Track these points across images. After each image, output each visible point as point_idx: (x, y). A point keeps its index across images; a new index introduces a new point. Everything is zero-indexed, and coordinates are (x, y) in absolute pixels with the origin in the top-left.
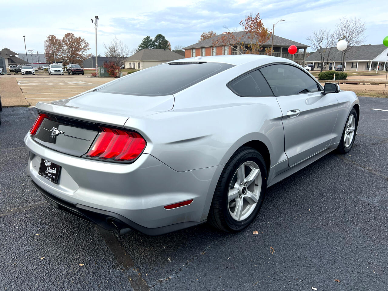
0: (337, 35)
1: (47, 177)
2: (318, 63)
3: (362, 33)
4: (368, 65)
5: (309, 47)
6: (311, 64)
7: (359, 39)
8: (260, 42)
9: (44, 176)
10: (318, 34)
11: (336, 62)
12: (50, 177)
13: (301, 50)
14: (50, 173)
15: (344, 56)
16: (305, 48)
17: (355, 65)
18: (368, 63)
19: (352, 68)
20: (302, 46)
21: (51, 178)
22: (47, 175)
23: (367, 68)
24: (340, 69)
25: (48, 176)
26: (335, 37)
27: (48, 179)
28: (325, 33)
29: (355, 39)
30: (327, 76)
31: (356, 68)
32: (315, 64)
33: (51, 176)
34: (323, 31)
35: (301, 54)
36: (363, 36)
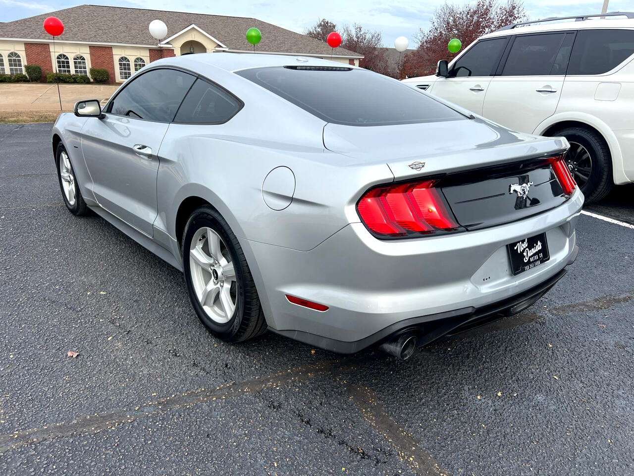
1: (531, 265)
9: (527, 267)
12: (535, 261)
14: (531, 256)
21: (537, 260)
22: (529, 262)
25: (533, 262)
27: (535, 266)
33: (536, 257)
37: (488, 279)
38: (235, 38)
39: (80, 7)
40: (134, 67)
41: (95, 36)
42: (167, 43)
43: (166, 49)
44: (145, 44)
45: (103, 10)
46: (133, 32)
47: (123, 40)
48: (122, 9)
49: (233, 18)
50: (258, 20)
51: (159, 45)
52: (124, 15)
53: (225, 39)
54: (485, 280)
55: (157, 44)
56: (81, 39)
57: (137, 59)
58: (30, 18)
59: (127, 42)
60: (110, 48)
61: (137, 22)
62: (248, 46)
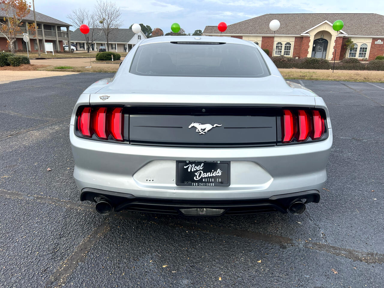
0: (98, 17)
2: (80, 44)
3: (120, 17)
4: (125, 47)
5: (72, 26)
6: (73, 43)
7: (118, 22)
8: (19, 15)
10: (78, 13)
11: (97, 43)
13: (64, 29)
15: (107, 37)
16: (67, 26)
17: (114, 46)
18: (124, 45)
19: (112, 49)
20: (64, 24)
23: (125, 50)
24: (103, 50)
25: (205, 182)
26: (96, 17)
28: (85, 14)
29: (114, 22)
30: (106, 57)
31: (116, 49)
32: (76, 43)
34: (82, 11)
35: (64, 33)
36: (120, 20)
37: (151, 181)
38: (356, 28)
39: (264, 16)
40: (284, 48)
41: (267, 31)
42: (307, 33)
43: (305, 37)
44: (294, 34)
45: (276, 16)
46: (289, 27)
47: (281, 32)
48: (287, 15)
49: (358, 15)
50: (378, 15)
51: (301, 35)
52: (287, 18)
53: (348, 29)
54: (148, 180)
55: (300, 34)
56: (259, 33)
57: (287, 43)
58: (237, 23)
59: (283, 34)
60: (273, 37)
61: (293, 21)
62: (364, 32)
